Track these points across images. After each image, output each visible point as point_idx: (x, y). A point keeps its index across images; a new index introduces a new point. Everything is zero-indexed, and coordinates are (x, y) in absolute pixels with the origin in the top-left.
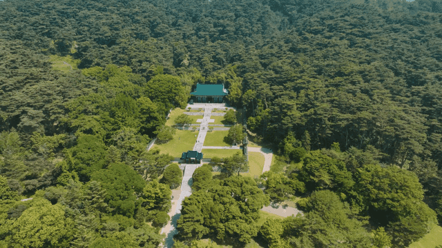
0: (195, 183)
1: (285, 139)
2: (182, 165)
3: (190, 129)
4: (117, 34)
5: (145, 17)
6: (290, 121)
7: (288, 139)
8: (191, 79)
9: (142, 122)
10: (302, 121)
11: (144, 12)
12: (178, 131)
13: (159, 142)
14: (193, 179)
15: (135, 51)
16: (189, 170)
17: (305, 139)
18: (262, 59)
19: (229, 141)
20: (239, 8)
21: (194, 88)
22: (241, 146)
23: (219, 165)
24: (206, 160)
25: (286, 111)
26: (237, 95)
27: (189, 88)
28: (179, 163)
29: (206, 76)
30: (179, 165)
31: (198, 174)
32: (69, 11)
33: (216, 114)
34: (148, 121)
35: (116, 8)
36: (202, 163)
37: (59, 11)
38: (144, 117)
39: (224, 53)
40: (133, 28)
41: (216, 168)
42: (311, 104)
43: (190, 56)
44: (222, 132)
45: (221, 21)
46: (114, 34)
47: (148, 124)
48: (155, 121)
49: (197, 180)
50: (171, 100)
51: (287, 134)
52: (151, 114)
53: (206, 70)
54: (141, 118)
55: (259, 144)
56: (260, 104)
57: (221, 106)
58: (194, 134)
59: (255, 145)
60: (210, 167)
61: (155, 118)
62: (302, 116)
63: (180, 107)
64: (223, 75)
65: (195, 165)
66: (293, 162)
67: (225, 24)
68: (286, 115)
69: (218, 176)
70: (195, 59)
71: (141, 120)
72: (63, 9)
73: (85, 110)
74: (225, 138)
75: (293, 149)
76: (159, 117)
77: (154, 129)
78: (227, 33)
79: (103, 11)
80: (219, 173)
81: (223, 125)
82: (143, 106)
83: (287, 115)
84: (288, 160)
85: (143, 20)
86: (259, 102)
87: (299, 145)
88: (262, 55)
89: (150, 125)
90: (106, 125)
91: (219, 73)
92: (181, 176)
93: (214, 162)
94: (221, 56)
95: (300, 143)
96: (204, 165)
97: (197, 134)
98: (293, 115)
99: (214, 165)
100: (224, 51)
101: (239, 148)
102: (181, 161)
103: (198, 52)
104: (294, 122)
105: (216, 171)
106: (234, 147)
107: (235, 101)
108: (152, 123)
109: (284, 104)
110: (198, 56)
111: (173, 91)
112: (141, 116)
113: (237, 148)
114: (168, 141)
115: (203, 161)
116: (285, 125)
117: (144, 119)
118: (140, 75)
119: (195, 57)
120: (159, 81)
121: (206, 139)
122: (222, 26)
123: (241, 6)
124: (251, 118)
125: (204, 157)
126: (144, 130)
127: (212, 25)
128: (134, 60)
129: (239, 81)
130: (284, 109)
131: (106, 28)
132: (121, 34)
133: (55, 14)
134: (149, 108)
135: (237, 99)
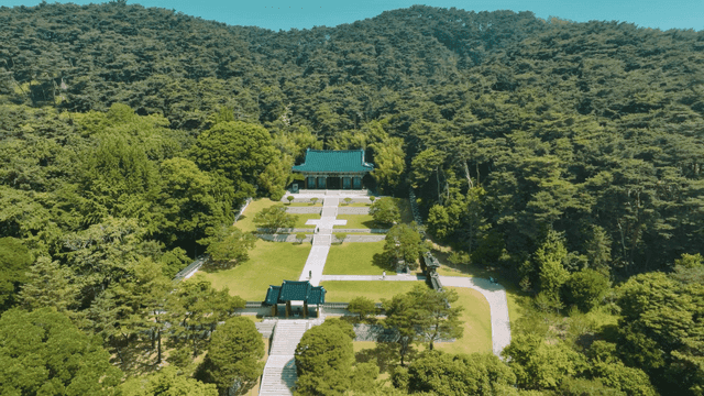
0: (306, 379)
1: (541, 253)
2: (266, 321)
3: (292, 238)
4: (149, 66)
5: (208, 47)
6: (552, 201)
7: (547, 250)
8: (293, 144)
9: (170, 217)
10: (584, 202)
11: (208, 38)
12: (260, 243)
13: (212, 266)
14: (297, 361)
15: (179, 91)
16: (287, 336)
17: (596, 247)
18: (440, 104)
19: (387, 262)
20: (381, 39)
21: (299, 160)
22: (418, 275)
23: (372, 322)
24: (333, 307)
25: (533, 178)
26: (395, 168)
27: (289, 160)
28: (259, 317)
29: (325, 140)
30: (257, 323)
31: (313, 347)
32: (63, 31)
33: (349, 210)
34: (186, 213)
35: (155, 31)
36: (323, 317)
37: (42, 31)
38: (176, 205)
39: (360, 103)
40: (183, 58)
41: (363, 328)
42: (594, 163)
43: (293, 109)
44: (367, 245)
45: (351, 56)
46: (143, 67)
47: (187, 222)
48: (204, 216)
49: (310, 368)
50: (248, 175)
51: (543, 238)
52: (196, 197)
53: (326, 128)
54: (169, 206)
55: (463, 268)
56: (452, 180)
57: (361, 195)
58: (300, 250)
59: (453, 271)
60: (348, 326)
61: (206, 209)
62: (580, 190)
63: (269, 196)
64: (360, 137)
65: (302, 322)
66: (575, 310)
67: (359, 60)
68: (536, 188)
69: (370, 352)
70: (302, 114)
71: (167, 211)
72: (53, 28)
73: (13, 176)
74: (376, 256)
75: (566, 275)
76: (217, 207)
77: (200, 233)
78: (362, 73)
79: (130, 34)
80: (372, 345)
81: (368, 230)
82: (175, 177)
83: (539, 189)
84: (559, 305)
85: (205, 50)
86: (449, 176)
87: (581, 265)
88: (440, 97)
89: (190, 225)
90: (66, 217)
91: (353, 134)
92: (260, 355)
93: (356, 312)
94: (355, 108)
95: (582, 258)
96: (329, 322)
97: (308, 251)
98: (555, 187)
99: (356, 322)
100: (360, 99)
101: (415, 278)
102: (265, 310)
103: (307, 101)
104: (562, 205)
105: (363, 340)
106: (400, 277)
107: (391, 182)
108: (196, 220)
109: (526, 165)
110: (308, 108)
111: (253, 154)
112: (169, 201)
113: (410, 278)
114: (234, 264)
115: (326, 310)
116: (541, 211)
117: (176, 209)
118: (187, 133)
119: (302, 110)
120: (222, 132)
121: (330, 258)
122: (353, 63)
123: (385, 35)
124: (438, 208)
125: (328, 298)
126: (174, 238)
127: (335, 64)
128: (176, 105)
129: (396, 144)
130: (528, 174)
131: (129, 57)
132: (157, 66)
133: (35, 33)
134: (190, 180)
135: (394, 177)
